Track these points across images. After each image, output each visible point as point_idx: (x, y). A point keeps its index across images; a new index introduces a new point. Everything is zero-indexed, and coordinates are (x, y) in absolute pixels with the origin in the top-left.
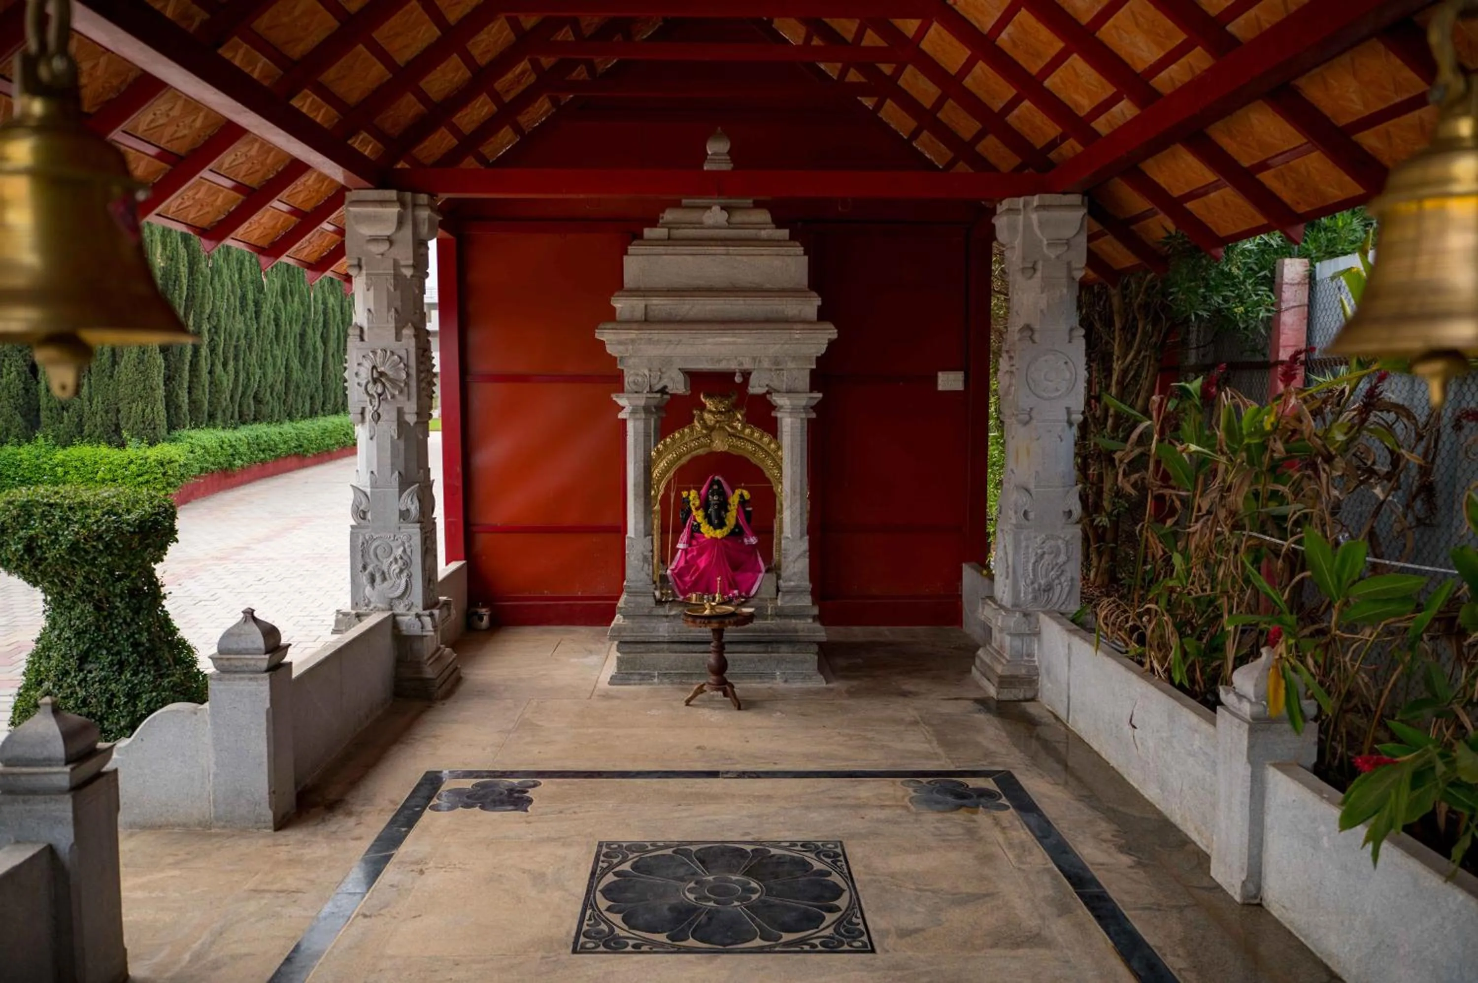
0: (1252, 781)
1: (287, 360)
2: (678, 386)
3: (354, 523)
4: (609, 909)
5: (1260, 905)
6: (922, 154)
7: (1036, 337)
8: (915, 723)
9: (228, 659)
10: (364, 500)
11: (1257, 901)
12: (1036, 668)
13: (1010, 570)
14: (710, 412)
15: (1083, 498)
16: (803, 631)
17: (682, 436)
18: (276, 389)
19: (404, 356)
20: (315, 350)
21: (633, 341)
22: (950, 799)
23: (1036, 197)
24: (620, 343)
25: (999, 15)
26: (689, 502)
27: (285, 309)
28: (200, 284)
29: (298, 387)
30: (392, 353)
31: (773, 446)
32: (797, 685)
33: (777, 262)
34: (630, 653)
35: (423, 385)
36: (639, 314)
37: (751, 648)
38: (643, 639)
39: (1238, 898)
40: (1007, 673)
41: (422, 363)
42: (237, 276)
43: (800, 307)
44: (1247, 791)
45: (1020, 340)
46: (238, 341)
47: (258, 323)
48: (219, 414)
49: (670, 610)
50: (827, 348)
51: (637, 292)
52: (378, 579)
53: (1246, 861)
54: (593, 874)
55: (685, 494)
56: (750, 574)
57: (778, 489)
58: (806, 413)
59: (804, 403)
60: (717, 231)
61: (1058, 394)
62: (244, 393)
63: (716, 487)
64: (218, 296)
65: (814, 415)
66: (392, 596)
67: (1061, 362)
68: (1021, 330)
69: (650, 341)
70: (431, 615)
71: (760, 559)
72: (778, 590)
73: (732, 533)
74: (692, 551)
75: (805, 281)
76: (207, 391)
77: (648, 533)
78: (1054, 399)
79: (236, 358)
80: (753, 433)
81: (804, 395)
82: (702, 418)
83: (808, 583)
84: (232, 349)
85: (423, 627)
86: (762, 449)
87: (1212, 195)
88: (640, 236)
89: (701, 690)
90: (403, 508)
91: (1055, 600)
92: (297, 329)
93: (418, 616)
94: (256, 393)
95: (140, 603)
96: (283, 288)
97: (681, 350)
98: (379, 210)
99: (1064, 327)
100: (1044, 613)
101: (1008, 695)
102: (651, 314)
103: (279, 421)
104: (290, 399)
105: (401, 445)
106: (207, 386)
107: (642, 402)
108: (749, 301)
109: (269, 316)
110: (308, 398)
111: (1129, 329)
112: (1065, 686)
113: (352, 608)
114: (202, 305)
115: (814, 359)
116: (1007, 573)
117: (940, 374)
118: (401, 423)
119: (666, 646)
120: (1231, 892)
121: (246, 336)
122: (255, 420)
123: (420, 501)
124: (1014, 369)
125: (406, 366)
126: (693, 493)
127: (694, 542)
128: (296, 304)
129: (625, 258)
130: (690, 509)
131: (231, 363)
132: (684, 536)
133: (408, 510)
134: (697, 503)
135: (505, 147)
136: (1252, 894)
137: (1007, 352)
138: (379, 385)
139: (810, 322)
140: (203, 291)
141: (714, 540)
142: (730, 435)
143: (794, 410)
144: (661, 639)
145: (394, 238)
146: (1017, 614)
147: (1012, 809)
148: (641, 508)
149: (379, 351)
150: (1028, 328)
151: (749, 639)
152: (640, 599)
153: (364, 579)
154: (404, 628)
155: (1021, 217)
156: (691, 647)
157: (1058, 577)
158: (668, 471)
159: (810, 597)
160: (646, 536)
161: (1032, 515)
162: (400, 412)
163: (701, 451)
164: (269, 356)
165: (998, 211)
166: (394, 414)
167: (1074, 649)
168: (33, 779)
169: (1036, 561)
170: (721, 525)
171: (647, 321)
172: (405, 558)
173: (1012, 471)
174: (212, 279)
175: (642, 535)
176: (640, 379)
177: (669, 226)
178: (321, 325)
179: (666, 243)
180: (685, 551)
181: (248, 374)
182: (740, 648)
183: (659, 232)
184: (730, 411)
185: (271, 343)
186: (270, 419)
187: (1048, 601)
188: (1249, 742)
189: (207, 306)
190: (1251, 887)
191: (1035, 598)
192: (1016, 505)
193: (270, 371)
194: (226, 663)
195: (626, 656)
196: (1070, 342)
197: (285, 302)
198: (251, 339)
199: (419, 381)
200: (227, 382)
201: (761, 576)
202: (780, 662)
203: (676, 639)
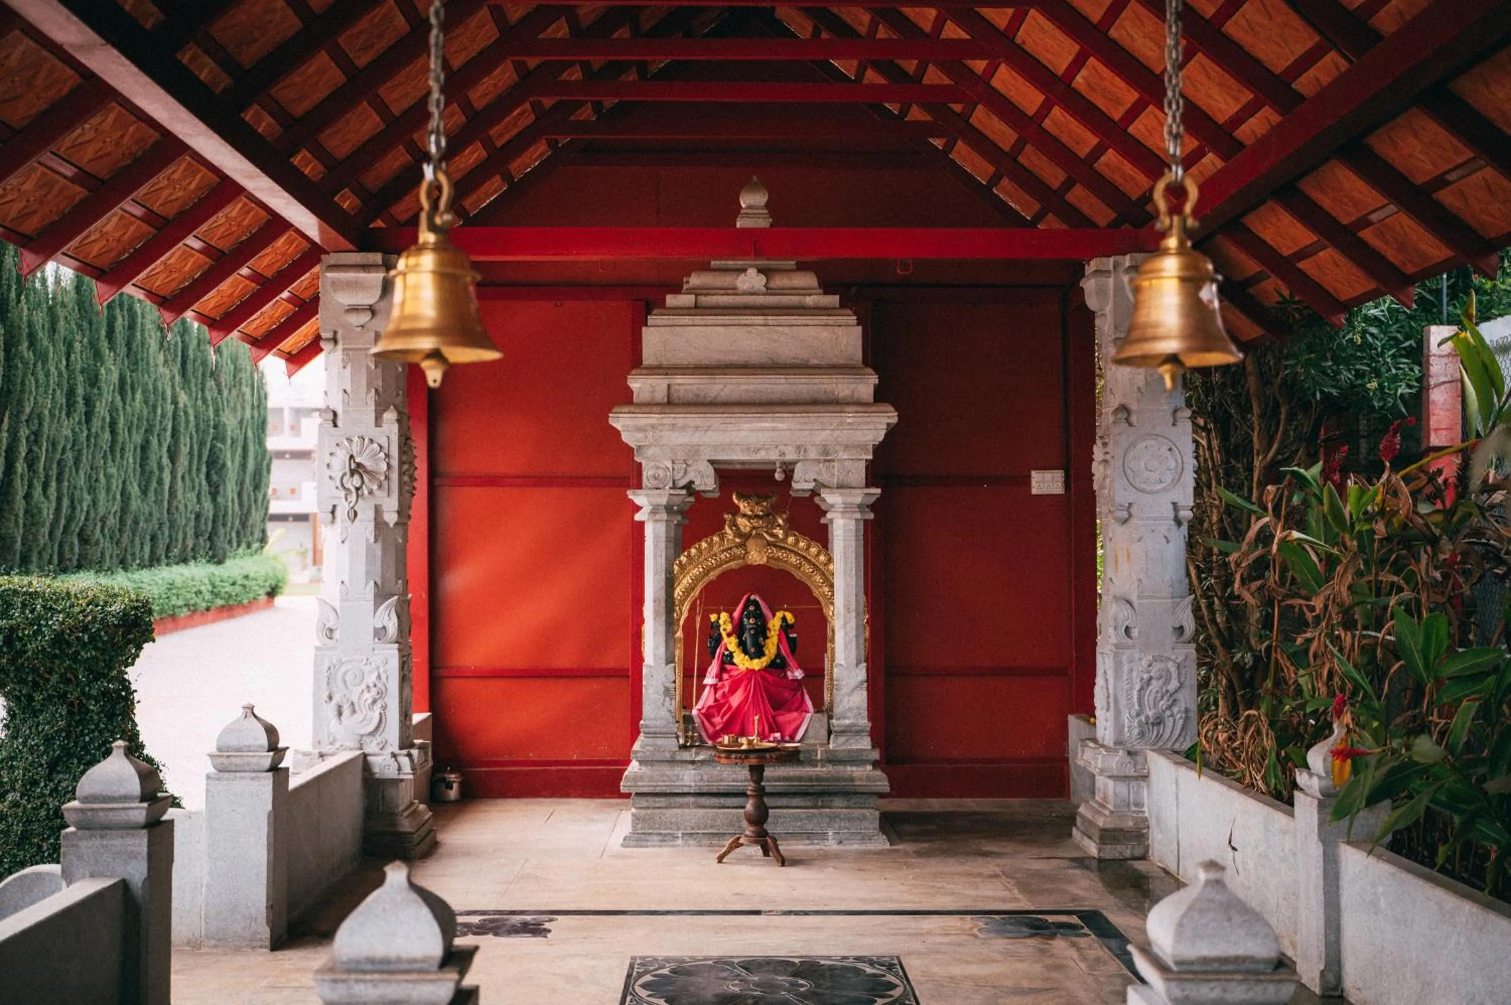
0: (1324, 861)
1: (124, 482)
2: (707, 482)
3: (319, 644)
4: (649, 996)
5: (1341, 997)
6: (1006, 204)
7: (1134, 419)
8: (996, 876)
9: (228, 757)
10: (332, 616)
11: (1338, 993)
12: (1146, 819)
13: (1111, 700)
14: (744, 515)
15: (1196, 610)
16: (860, 780)
17: (711, 545)
18: (109, 523)
19: (385, 445)
20: (161, 468)
21: (653, 427)
22: (1025, 929)
23: (1128, 257)
24: (639, 429)
25: (1070, 58)
26: (719, 626)
27: (124, 409)
28: (20, 373)
29: (136, 522)
30: (371, 441)
31: (822, 558)
32: (855, 847)
33: (825, 334)
34: (648, 808)
35: (406, 478)
36: (661, 395)
37: (796, 801)
38: (664, 790)
39: (1317, 991)
40: (1108, 826)
41: (404, 452)
42: (64, 363)
43: (852, 386)
44: (1320, 871)
45: (1114, 423)
46: (63, 453)
47: (89, 430)
48: (35, 558)
49: (697, 754)
50: (886, 435)
51: (658, 369)
52: (346, 711)
53: (1323, 948)
54: (629, 976)
55: (713, 617)
56: (795, 714)
57: (828, 611)
58: (861, 512)
59: (858, 500)
60: (754, 297)
61: (1159, 487)
62: (66, 528)
63: (752, 608)
64: (42, 389)
65: (871, 516)
66: (363, 732)
67: (1164, 449)
68: (1116, 411)
69: (673, 427)
70: (409, 755)
71: (807, 697)
72: (830, 733)
73: (772, 665)
74: (722, 687)
75: (859, 355)
76: (21, 521)
77: (670, 660)
78: (1157, 492)
79: (59, 480)
80: (797, 541)
81: (859, 491)
82: (734, 524)
83: (866, 721)
84: (55, 466)
85: (399, 769)
86: (809, 562)
87: (1321, 254)
88: (662, 304)
89: (736, 844)
90: (379, 626)
91: (1166, 736)
92: (138, 438)
93: (394, 756)
94: (82, 529)
95: (113, 707)
96: (122, 379)
97: (713, 438)
98: (362, 275)
99: (1166, 408)
100: (1153, 750)
101: (1112, 852)
102: (674, 395)
103: (111, 571)
104: (125, 540)
105: (378, 549)
106: (21, 515)
107: (664, 501)
108: (792, 379)
109: (104, 419)
110: (148, 537)
111: (1270, 415)
112: (1174, 831)
113: (314, 747)
114: (20, 403)
115: (871, 448)
116: (1108, 703)
117: (1034, 473)
118: (379, 524)
119: (691, 799)
120: (1313, 989)
121: (74, 445)
122: (79, 567)
123: (398, 617)
124: (1108, 457)
125: (387, 456)
126: (724, 616)
127: (725, 676)
128: (137, 404)
129: (644, 329)
130: (720, 635)
131: (54, 484)
132: (713, 669)
133: (384, 628)
134: (729, 627)
135: (489, 196)
136: (1330, 986)
137: (1101, 437)
138: (356, 477)
139: (866, 404)
140: (23, 383)
141: (750, 672)
142: (769, 544)
143: (847, 509)
144: (686, 790)
145: (377, 307)
146: (1121, 753)
147: (1093, 936)
148: (662, 629)
149: (356, 439)
150: (1123, 408)
151: (793, 790)
152: (659, 742)
153: (330, 710)
154: (376, 770)
155: (1111, 280)
156: (723, 801)
157: (1170, 707)
158: (693, 589)
159: (868, 739)
160: (668, 663)
161: (1135, 633)
162: (378, 510)
163: (733, 565)
164: (102, 476)
165: (1087, 273)
166: (371, 514)
167: (1181, 781)
168: (111, 814)
169: (1142, 688)
170: (759, 654)
171: (671, 404)
172: (379, 685)
173: (1111, 579)
174: (35, 366)
175: (663, 661)
176: (661, 473)
177: (697, 291)
178: (169, 433)
179: (693, 311)
180: (715, 687)
181: (72, 502)
182: (784, 801)
183: (686, 300)
184: (768, 516)
185: (105, 457)
186: (99, 566)
187: (1159, 737)
188: (1319, 819)
189: (26, 404)
190: (1331, 977)
191: (1142, 734)
192: (1115, 619)
193: (102, 496)
194: (225, 760)
195: (643, 812)
196: (1174, 425)
197: (123, 400)
198: (80, 451)
199: (401, 474)
200: (47, 512)
201: (808, 716)
202: (833, 818)
203: (705, 790)
